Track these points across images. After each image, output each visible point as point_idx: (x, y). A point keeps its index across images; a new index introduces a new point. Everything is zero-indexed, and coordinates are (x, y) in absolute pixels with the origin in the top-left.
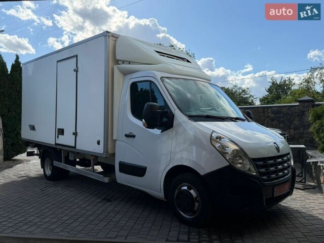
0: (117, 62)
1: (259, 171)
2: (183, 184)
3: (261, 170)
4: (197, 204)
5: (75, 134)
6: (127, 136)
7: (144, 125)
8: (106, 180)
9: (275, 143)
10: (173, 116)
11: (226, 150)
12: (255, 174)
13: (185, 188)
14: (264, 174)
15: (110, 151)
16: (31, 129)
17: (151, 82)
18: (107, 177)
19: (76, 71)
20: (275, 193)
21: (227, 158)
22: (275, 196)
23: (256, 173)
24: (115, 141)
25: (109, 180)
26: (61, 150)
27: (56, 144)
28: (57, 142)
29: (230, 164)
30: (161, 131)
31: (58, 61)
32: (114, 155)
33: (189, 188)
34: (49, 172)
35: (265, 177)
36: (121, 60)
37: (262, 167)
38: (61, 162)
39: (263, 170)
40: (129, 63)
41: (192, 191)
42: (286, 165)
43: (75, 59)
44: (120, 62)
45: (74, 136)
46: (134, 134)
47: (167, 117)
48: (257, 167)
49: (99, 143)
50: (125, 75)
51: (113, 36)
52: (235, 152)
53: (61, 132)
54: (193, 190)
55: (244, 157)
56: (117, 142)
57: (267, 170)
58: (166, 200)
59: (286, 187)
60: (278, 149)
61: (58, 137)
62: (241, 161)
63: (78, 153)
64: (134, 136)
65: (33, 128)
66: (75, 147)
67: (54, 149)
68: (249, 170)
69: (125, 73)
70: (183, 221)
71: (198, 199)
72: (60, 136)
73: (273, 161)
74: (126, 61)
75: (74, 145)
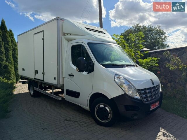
3: (142, 96)
4: (109, 115)
5: (44, 73)
6: (70, 75)
7: (77, 70)
8: (60, 99)
9: (151, 80)
10: (94, 65)
13: (102, 106)
15: (61, 83)
16: (23, 70)
17: (82, 45)
18: (60, 97)
19: (43, 39)
20: (151, 108)
21: (124, 90)
22: (151, 110)
23: (140, 97)
24: (64, 77)
26: (37, 81)
27: (34, 78)
28: (35, 78)
29: (125, 93)
30: (87, 73)
31: (34, 34)
32: (63, 85)
33: (105, 106)
34: (32, 93)
35: (145, 100)
36: (66, 33)
37: (144, 94)
38: (38, 88)
39: (144, 96)
40: (71, 34)
43: (42, 33)
44: (65, 34)
45: (43, 75)
46: (73, 74)
47: (91, 66)
48: (140, 94)
49: (55, 79)
50: (69, 41)
51: (61, 20)
52: (128, 86)
53: (37, 72)
54: (108, 107)
55: (133, 89)
56: (65, 79)
57: (147, 95)
58: (90, 111)
60: (153, 83)
61: (35, 75)
63: (45, 84)
64: (73, 76)
65: (24, 69)
66: (43, 81)
67: (34, 81)
72: (36, 74)
73: (150, 90)
74: (69, 34)
75: (43, 80)
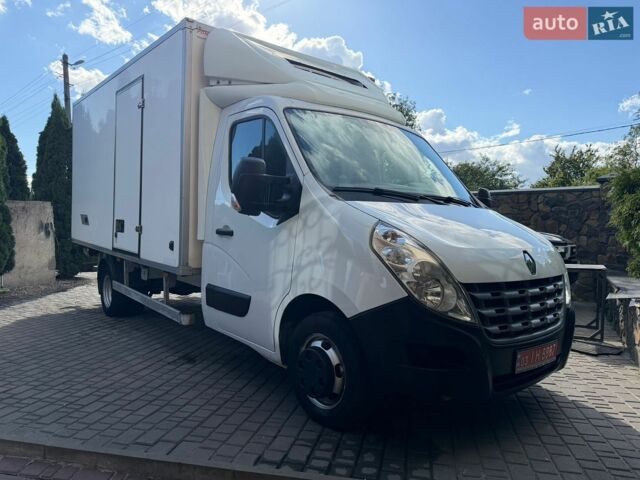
0: (206, 81)
1: (479, 313)
2: (315, 335)
3: (484, 312)
4: (338, 380)
5: (139, 229)
6: (220, 232)
7: (235, 206)
8: (185, 320)
9: (525, 252)
10: (300, 187)
11: (404, 263)
12: (468, 319)
13: (318, 344)
14: (493, 320)
15: (192, 264)
16: (83, 223)
17: (264, 118)
18: (187, 313)
19: (142, 107)
20: (518, 364)
21: (404, 282)
22: (518, 370)
23: (473, 317)
24: (202, 242)
25: (191, 320)
26: (122, 260)
27: (114, 249)
28: (116, 246)
29: (410, 296)
30: (277, 221)
31: (118, 92)
32: (199, 270)
33: (327, 346)
34: (108, 301)
35: (495, 328)
36: (213, 78)
37: (489, 304)
38: (123, 283)
39: (491, 312)
40: (230, 82)
41: (331, 353)
42: (550, 302)
43: (140, 84)
44: (212, 83)
45: (137, 234)
46: (232, 228)
47: (290, 192)
48: (476, 303)
49: (171, 246)
50: (222, 108)
51: (199, 29)
52: (427, 269)
53: (120, 226)
54: (334, 349)
55: (443, 281)
56: (204, 244)
57: (503, 311)
58: (285, 367)
59: (550, 351)
60: (532, 266)
61: (117, 236)
62: (439, 289)
64: (231, 234)
65: (85, 220)
66: (138, 255)
67: (115, 258)
68: (456, 309)
69: (223, 104)
70: (312, 414)
71: (342, 369)
72: (119, 234)
73: (516, 293)
74: (224, 79)
75: (137, 252)
